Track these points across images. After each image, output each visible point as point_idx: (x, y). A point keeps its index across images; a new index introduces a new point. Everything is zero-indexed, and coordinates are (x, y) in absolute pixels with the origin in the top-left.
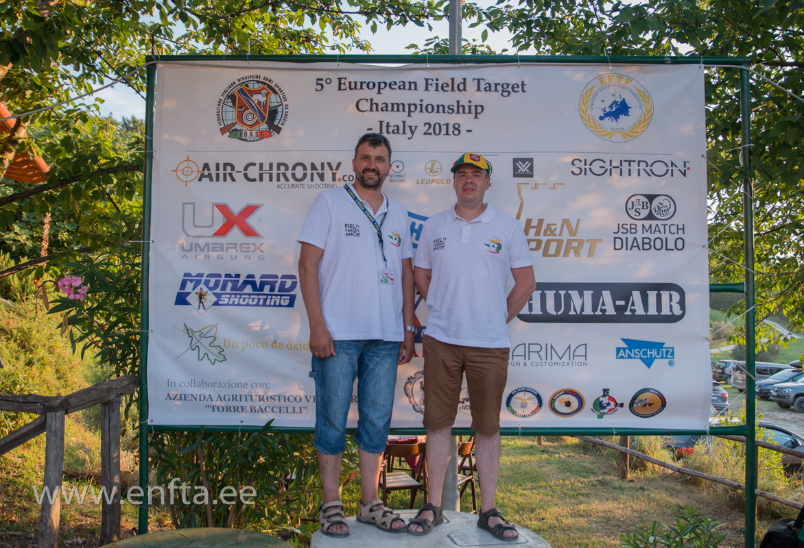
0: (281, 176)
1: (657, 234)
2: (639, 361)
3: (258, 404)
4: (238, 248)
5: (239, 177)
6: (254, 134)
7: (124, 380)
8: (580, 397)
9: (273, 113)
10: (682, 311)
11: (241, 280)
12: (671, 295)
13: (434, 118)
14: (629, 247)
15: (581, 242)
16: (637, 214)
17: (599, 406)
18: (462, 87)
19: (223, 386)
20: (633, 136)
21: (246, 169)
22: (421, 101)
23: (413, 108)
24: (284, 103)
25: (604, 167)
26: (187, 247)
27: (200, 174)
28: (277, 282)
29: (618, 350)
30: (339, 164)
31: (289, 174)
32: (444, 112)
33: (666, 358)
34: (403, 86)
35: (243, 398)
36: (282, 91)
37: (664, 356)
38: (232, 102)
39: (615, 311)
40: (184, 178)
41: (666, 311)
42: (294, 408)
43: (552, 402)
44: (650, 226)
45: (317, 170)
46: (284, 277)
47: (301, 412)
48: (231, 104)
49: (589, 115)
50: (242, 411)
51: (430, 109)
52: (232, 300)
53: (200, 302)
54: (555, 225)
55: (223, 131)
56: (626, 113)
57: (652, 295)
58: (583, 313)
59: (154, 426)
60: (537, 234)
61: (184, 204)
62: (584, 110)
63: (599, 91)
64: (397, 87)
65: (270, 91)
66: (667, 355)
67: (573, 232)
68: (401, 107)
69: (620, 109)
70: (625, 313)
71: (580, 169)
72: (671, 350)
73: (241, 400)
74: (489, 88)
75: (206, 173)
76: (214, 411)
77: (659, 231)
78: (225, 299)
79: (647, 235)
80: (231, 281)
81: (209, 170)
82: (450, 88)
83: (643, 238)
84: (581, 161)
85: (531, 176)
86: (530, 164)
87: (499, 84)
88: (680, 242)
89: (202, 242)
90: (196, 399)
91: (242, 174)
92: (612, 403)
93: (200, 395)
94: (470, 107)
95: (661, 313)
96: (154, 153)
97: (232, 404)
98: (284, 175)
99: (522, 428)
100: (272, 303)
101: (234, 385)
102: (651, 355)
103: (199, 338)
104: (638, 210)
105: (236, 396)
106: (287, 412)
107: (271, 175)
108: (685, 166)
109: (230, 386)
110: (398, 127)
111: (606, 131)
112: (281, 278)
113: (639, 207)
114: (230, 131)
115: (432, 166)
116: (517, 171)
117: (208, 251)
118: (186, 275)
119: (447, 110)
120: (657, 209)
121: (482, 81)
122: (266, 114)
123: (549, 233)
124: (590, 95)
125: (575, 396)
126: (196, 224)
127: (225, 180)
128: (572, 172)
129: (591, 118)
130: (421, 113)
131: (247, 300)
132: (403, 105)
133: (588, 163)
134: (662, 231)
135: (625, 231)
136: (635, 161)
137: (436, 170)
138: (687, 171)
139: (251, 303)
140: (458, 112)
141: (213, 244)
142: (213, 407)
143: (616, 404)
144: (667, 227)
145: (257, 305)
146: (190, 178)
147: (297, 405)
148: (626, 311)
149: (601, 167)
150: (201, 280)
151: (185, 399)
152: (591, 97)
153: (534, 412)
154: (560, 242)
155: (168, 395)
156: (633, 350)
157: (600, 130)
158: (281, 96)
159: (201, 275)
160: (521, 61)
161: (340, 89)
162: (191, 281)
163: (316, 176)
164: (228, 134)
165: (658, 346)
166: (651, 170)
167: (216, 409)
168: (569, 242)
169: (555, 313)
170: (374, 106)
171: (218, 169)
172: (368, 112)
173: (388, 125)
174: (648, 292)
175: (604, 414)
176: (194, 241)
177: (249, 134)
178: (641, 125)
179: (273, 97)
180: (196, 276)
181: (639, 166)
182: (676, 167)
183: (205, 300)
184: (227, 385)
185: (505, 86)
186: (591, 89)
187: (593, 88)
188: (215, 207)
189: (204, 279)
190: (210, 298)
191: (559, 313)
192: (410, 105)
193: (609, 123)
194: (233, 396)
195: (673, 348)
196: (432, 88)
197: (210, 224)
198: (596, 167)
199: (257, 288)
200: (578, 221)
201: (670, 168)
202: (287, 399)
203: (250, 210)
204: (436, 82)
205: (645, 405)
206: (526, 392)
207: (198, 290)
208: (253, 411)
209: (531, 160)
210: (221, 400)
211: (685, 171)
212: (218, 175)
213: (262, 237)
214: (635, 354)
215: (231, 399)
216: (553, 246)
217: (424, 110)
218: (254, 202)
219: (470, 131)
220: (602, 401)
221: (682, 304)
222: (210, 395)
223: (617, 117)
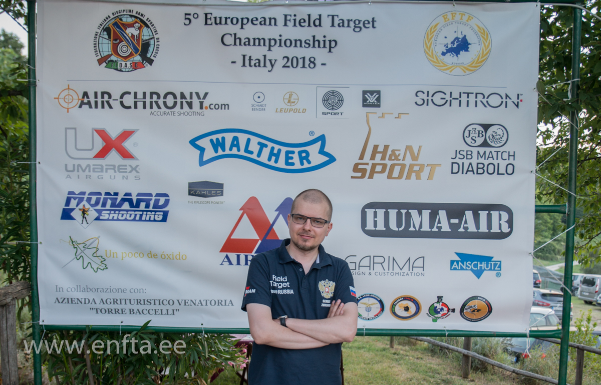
0: (154, 105)
1: (490, 160)
2: (470, 272)
3: (135, 307)
4: (116, 169)
5: (116, 104)
6: (128, 65)
7: (18, 286)
8: (417, 303)
9: (146, 46)
10: (509, 229)
11: (119, 198)
12: (500, 215)
13: (292, 52)
14: (465, 171)
15: (422, 167)
16: (473, 142)
17: (433, 311)
18: (317, 23)
19: (105, 291)
20: (472, 70)
21: (122, 97)
22: (280, 36)
23: (273, 43)
24: (156, 36)
25: (445, 99)
26: (70, 168)
27: (80, 101)
28: (151, 199)
29: (452, 262)
30: (206, 94)
31: (161, 102)
32: (301, 46)
33: (494, 270)
34: (263, 22)
35: (123, 302)
36: (153, 25)
37: (493, 269)
38: (107, 34)
39: (450, 229)
40: (65, 105)
41: (495, 229)
42: (167, 310)
43: (392, 307)
44: (485, 153)
45: (186, 98)
46: (158, 195)
47: (173, 314)
48: (107, 37)
49: (432, 51)
50: (122, 313)
51: (288, 43)
52: (111, 216)
53: (83, 217)
54: (399, 150)
55: (100, 62)
56: (466, 49)
57: (483, 215)
58: (421, 230)
59: (45, 325)
60: (383, 158)
61: (66, 129)
62: (428, 45)
63: (442, 28)
64: (258, 22)
65: (142, 25)
66: (495, 267)
67: (415, 158)
68: (262, 41)
69: (462, 45)
70: (459, 230)
71: (423, 100)
72: (499, 263)
73: (121, 304)
74: (342, 24)
75: (85, 100)
76: (97, 313)
77: (492, 157)
78: (105, 215)
79: (481, 160)
80: (110, 198)
81: (88, 97)
82: (307, 24)
83: (478, 164)
84: (424, 93)
85: (379, 106)
86: (377, 96)
87: (351, 20)
88: (510, 167)
89: (84, 164)
90: (81, 303)
91: (118, 102)
92: (445, 309)
93: (85, 299)
94: (324, 41)
95: (491, 231)
96: (37, 81)
97: (113, 307)
98: (156, 103)
99: (366, 329)
100: (148, 219)
101: (114, 291)
102: (481, 267)
103: (83, 249)
104: (474, 138)
105: (117, 300)
106: (162, 314)
107: (144, 103)
108: (518, 99)
109: (112, 291)
110: (259, 60)
111: (447, 66)
112: (155, 196)
113: (475, 135)
114: (107, 62)
115: (290, 97)
116: (366, 102)
117: (89, 171)
118: (70, 193)
119: (303, 44)
120: (491, 138)
121: (336, 18)
122: (139, 47)
123: (393, 158)
124: (434, 31)
125: (413, 302)
126: (78, 147)
127: (103, 107)
128: (416, 103)
129: (434, 53)
130: (280, 48)
131: (125, 216)
132: (264, 40)
133: (430, 95)
134: (495, 157)
135: (462, 157)
136: (473, 93)
137: (293, 101)
138: (520, 103)
139: (128, 218)
140: (314, 46)
141: (94, 165)
142: (97, 309)
143: (449, 310)
144: (500, 154)
145: (134, 220)
146: (71, 105)
147: (170, 308)
148: (460, 228)
149: (442, 99)
150: (84, 198)
151: (72, 303)
152: (435, 33)
153: (377, 315)
154: (403, 166)
155: (57, 298)
156: (465, 263)
157: (442, 65)
158: (152, 30)
159: (84, 193)
161: (206, 24)
162: (75, 198)
163: (185, 104)
164: (104, 64)
165: (488, 259)
166: (487, 102)
167: (99, 311)
168: (411, 166)
169: (397, 229)
170: (237, 40)
171: (96, 97)
172: (232, 46)
173: (250, 59)
174: (479, 212)
175: (438, 318)
176: (77, 162)
177: (123, 65)
178: (480, 60)
179: (145, 29)
180: (78, 194)
181: (476, 97)
182: (510, 99)
183: (88, 215)
184: (109, 290)
185: (357, 22)
186: (436, 26)
187: (437, 24)
188: (94, 131)
189: (86, 197)
190: (92, 214)
191: (400, 229)
192: (270, 40)
193: (450, 58)
194: (114, 299)
195: (500, 261)
196: (291, 24)
197: (91, 148)
198: (437, 99)
199: (135, 205)
200: (420, 147)
201: (504, 100)
202: (161, 302)
203: (126, 135)
204: (294, 18)
205: (474, 311)
206: (370, 298)
207: (81, 206)
208: (132, 313)
209: (378, 92)
210: (104, 304)
211: (518, 102)
212: (96, 102)
213: (137, 159)
214: (467, 266)
215: (112, 303)
216: (397, 170)
217: (283, 44)
218: (129, 127)
219: (324, 64)
220: (436, 307)
221: (510, 222)
222: (94, 299)
223: (457, 53)
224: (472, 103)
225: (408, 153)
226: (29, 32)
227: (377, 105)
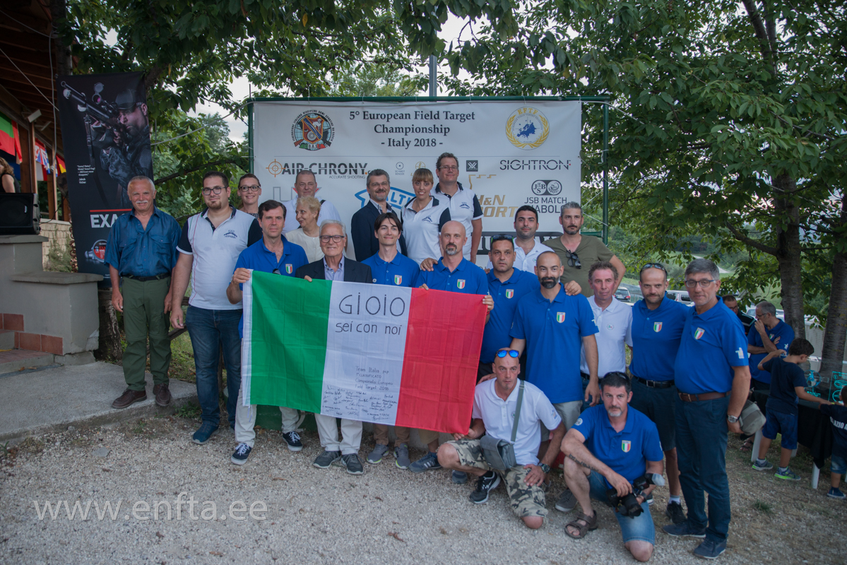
0: (332, 172)
1: (550, 204)
6: (315, 146)
9: (326, 133)
13: (421, 136)
15: (505, 208)
16: (539, 192)
18: (436, 117)
20: (536, 146)
21: (311, 167)
22: (413, 125)
23: (408, 130)
24: (332, 127)
25: (519, 165)
27: (283, 170)
30: (366, 164)
31: (336, 170)
32: (426, 132)
34: (401, 117)
36: (330, 120)
38: (300, 126)
44: (546, 199)
45: (352, 167)
48: (300, 128)
49: (511, 133)
51: (418, 130)
54: (491, 198)
55: (296, 144)
56: (533, 133)
61: (274, 188)
62: (509, 129)
63: (518, 119)
64: (398, 117)
65: (323, 119)
67: (501, 203)
68: (401, 130)
69: (530, 130)
71: (505, 166)
74: (452, 117)
75: (286, 169)
79: (544, 203)
81: (288, 167)
82: (430, 117)
83: (542, 206)
84: (505, 162)
85: (477, 171)
86: (476, 164)
87: (459, 114)
94: (441, 128)
96: (255, 157)
98: (334, 170)
104: (539, 189)
107: (326, 171)
108: (568, 163)
110: (399, 142)
111: (521, 143)
113: (539, 187)
114: (300, 144)
115: (420, 165)
116: (469, 168)
119: (428, 130)
120: (550, 189)
121: (448, 113)
122: (321, 134)
123: (487, 203)
124: (513, 120)
126: (282, 200)
128: (501, 168)
129: (512, 135)
130: (413, 133)
132: (402, 128)
133: (510, 162)
134: (553, 201)
135: (532, 202)
136: (538, 161)
138: (569, 166)
140: (435, 132)
144: (556, 199)
146: (277, 173)
149: (517, 165)
152: (513, 122)
154: (493, 208)
157: (517, 142)
158: (330, 123)
160: (472, 100)
161: (364, 118)
163: (352, 171)
164: (299, 146)
166: (547, 166)
168: (499, 208)
170: (385, 129)
171: (293, 167)
172: (382, 133)
173: (394, 141)
177: (311, 146)
178: (542, 139)
179: (325, 123)
181: (540, 163)
182: (562, 163)
185: (462, 116)
187: (514, 116)
188: (293, 189)
192: (406, 128)
193: (522, 138)
196: (419, 117)
198: (514, 165)
200: (504, 196)
201: (559, 165)
204: (422, 113)
209: (477, 162)
212: (293, 170)
216: (490, 211)
217: (414, 131)
219: (442, 143)
223: (527, 135)
224: (537, 167)
225: (496, 200)
226: (249, 126)
227: (476, 170)
